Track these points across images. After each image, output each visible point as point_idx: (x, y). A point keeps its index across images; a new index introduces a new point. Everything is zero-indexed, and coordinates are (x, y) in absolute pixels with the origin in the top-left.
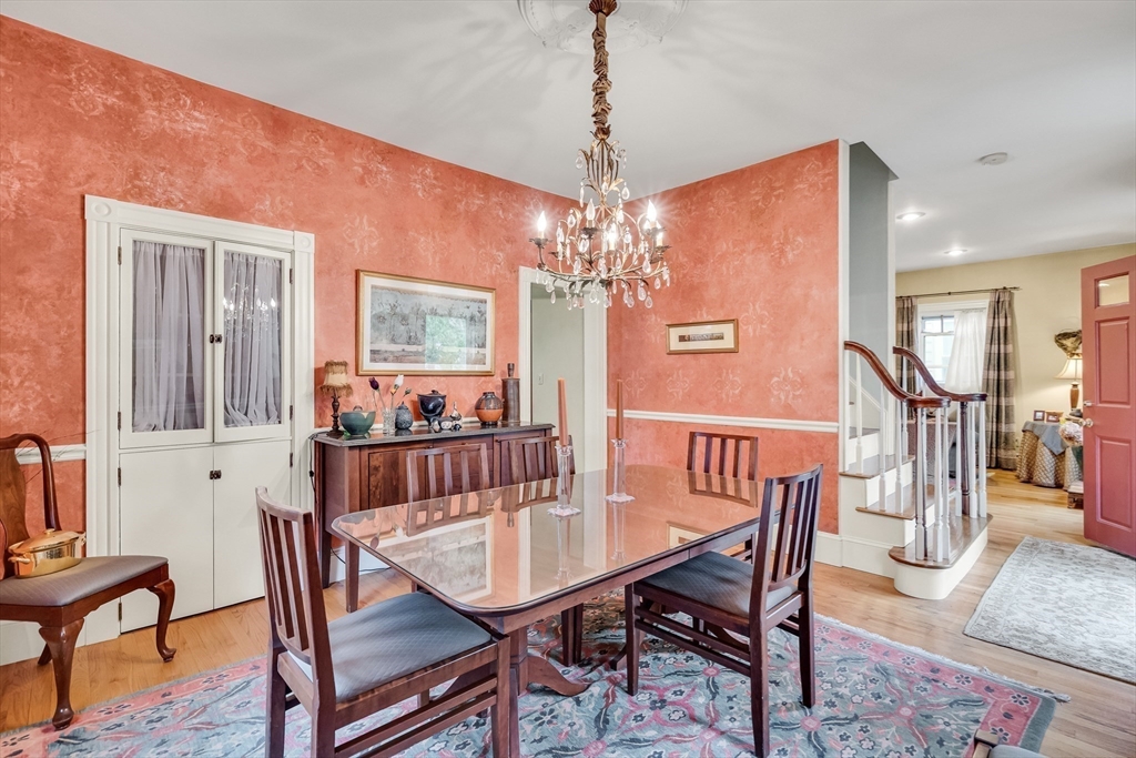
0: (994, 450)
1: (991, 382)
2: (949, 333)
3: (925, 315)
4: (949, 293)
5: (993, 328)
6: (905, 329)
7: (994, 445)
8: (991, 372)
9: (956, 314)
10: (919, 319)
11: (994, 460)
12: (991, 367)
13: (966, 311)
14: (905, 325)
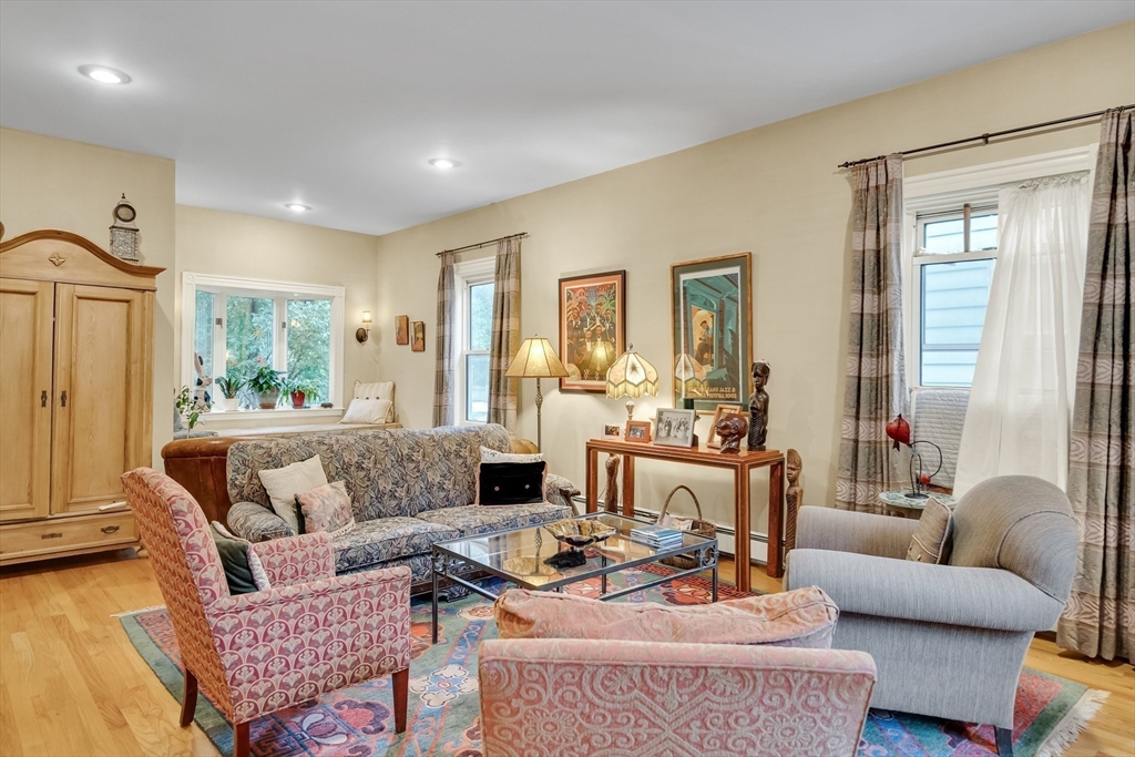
0: (1111, 607)
1: (1102, 395)
2: (986, 255)
3: (924, 208)
4: (985, 137)
5: (1110, 226)
6: (871, 244)
7: (1111, 591)
8: (1104, 364)
9: (1004, 197)
10: (908, 220)
11: (1110, 635)
12: (1104, 347)
13: (1031, 185)
14: (871, 234)
